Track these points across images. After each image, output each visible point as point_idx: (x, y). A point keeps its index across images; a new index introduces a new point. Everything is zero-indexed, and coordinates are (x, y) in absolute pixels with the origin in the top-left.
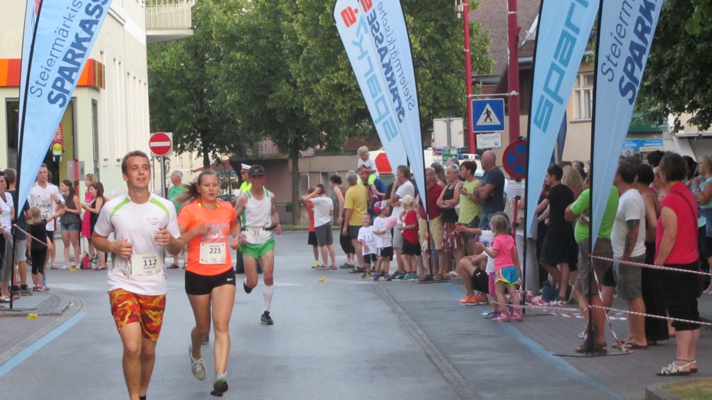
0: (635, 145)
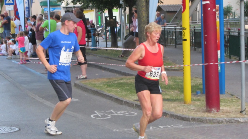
0: (52, 9)
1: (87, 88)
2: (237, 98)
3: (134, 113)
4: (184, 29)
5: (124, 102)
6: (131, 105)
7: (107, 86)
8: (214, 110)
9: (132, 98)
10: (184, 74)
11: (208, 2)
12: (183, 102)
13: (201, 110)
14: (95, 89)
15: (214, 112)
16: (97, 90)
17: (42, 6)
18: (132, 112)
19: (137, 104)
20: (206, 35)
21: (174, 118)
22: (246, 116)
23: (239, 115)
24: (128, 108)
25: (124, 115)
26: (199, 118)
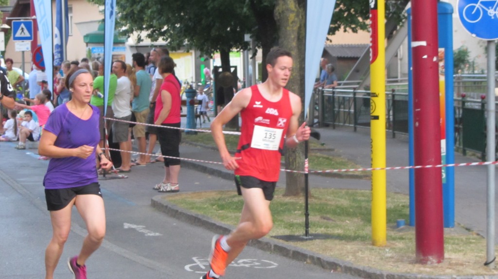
1: (177, 211)
2: (478, 234)
3: (272, 262)
4: (375, 95)
6: (266, 247)
7: (218, 206)
8: (432, 259)
10: (372, 185)
11: (424, 43)
12: (371, 242)
13: (405, 258)
14: (194, 212)
15: (432, 263)
16: (198, 215)
17: (87, 44)
18: (268, 261)
19: (278, 244)
20: (419, 110)
21: (352, 275)
22: (495, 272)
23: (482, 271)
24: (259, 252)
25: (251, 267)
26: (402, 276)
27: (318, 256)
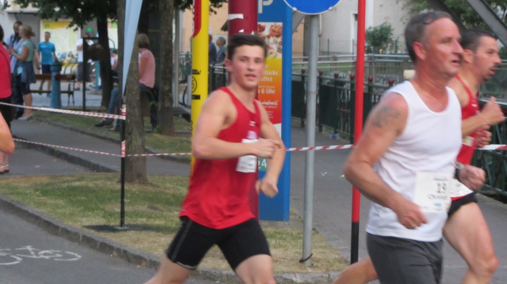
2: (314, 229)
4: (196, 72)
5: (60, 230)
6: (75, 237)
9: (81, 222)
11: (240, 16)
14: (14, 199)
18: (72, 253)
19: (86, 235)
22: (310, 270)
23: (295, 268)
24: (67, 243)
25: (52, 259)
26: (207, 272)
27: (125, 249)
